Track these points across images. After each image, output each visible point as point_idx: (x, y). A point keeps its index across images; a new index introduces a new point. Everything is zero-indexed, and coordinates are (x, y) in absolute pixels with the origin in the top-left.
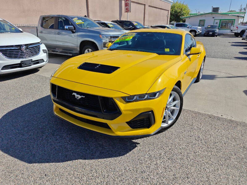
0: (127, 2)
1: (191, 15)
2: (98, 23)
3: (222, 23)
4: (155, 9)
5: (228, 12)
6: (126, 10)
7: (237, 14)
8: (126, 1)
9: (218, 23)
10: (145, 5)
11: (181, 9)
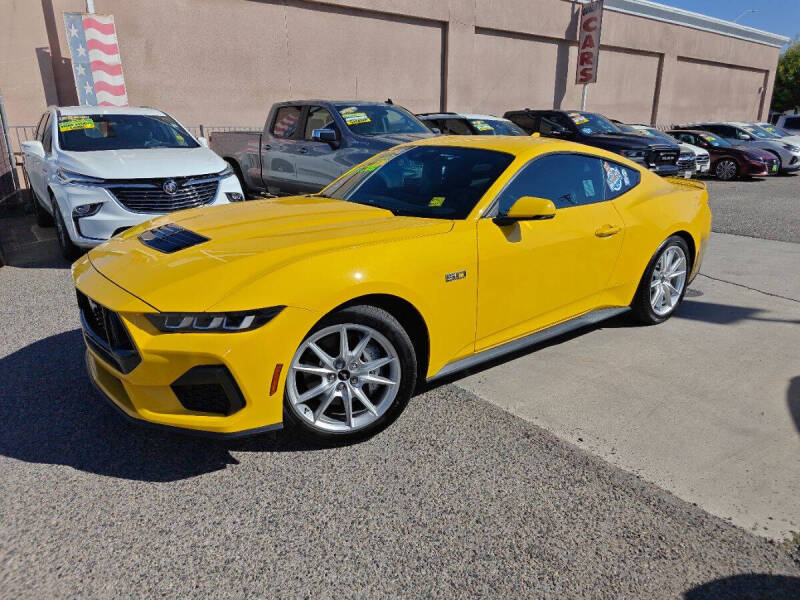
0: (588, 49)
2: (423, 121)
6: (580, 77)
8: (584, 48)
10: (661, 56)
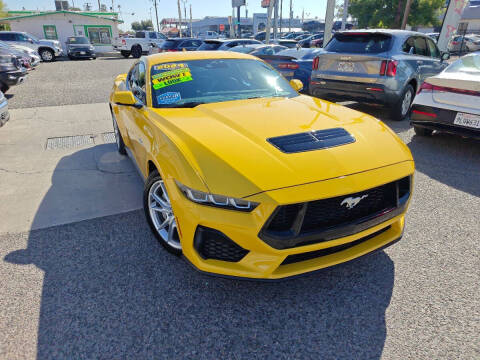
3: (90, 32)
9: (84, 33)
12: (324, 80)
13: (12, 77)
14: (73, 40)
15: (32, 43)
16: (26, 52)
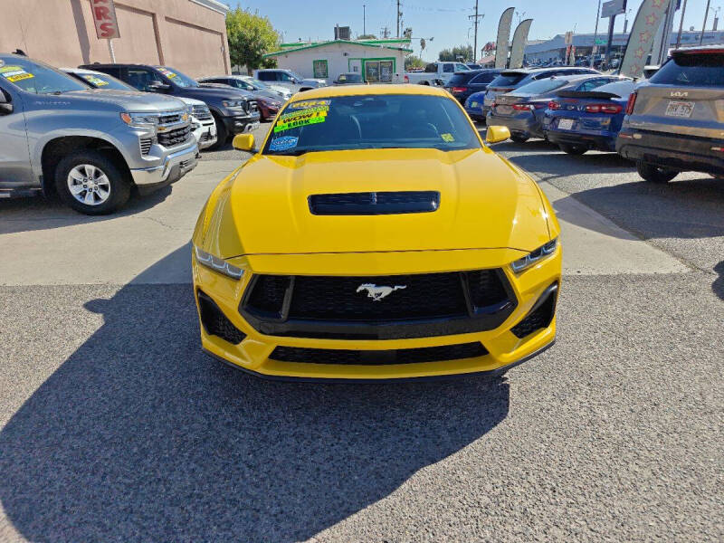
0: (100, 4)
1: (286, 49)
3: (368, 68)
4: (185, 28)
5: (359, 38)
6: (101, 32)
7: (399, 46)
9: (360, 69)
10: (153, 15)
11: (256, 31)
12: (640, 131)
13: (239, 124)
14: (344, 78)
15: (294, 83)
16: (281, 94)
